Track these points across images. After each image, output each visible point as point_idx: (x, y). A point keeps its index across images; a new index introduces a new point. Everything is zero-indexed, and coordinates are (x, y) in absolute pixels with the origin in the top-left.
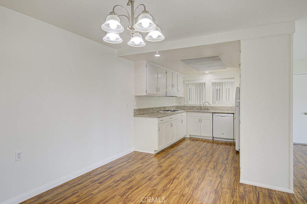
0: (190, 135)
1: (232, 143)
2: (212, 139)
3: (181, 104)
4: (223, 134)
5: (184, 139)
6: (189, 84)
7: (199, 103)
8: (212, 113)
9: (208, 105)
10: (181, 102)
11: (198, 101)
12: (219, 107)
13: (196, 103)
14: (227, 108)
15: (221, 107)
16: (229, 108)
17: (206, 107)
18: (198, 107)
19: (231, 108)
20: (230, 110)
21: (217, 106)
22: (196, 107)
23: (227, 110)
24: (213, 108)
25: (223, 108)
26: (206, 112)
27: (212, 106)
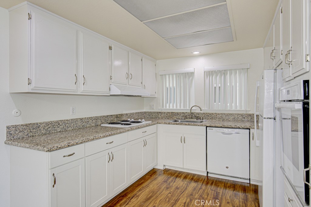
0: (164, 166)
1: (246, 185)
2: (206, 175)
3: (153, 109)
4: (227, 168)
5: (153, 173)
6: (165, 75)
7: (184, 107)
8: (205, 127)
9: (198, 111)
10: (153, 105)
11: (182, 104)
12: (219, 114)
13: (178, 108)
14: (233, 117)
15: (224, 114)
16: (239, 116)
17: (195, 114)
18: (182, 115)
19: (241, 117)
20: (239, 120)
21: (216, 113)
22: (178, 114)
23: (235, 120)
24: (208, 116)
25: (227, 117)
26: (194, 125)
27: (206, 113)
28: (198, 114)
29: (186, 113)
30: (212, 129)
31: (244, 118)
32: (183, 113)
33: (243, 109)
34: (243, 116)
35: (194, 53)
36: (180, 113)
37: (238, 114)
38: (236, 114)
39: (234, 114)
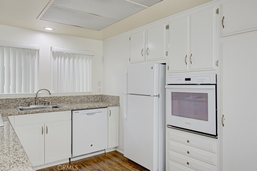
2: (68, 161)
4: (92, 145)
8: (71, 111)
9: (46, 95)
13: (22, 93)
14: (80, 99)
15: (72, 97)
16: (85, 98)
17: (40, 99)
18: (22, 101)
19: (87, 98)
20: (85, 101)
21: (64, 96)
22: (16, 100)
23: (82, 102)
24: (55, 100)
25: (75, 100)
26: (60, 111)
27: (54, 97)
28: (44, 98)
29: (29, 98)
30: (79, 112)
31: (89, 99)
32: (24, 99)
33: (88, 91)
34: (88, 97)
35: (46, 29)
36: (19, 99)
37: (85, 96)
38: (82, 96)
39: (81, 96)
